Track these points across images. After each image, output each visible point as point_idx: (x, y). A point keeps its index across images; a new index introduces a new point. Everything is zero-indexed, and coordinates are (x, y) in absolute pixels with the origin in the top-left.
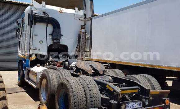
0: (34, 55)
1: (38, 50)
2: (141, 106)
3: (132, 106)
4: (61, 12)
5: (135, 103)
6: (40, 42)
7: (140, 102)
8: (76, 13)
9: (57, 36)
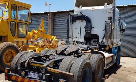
0: (76, 42)
1: (77, 38)
2: (39, 78)
3: (31, 76)
4: (93, 10)
5: (34, 74)
6: (78, 33)
7: (38, 75)
8: (105, 8)
9: (88, 28)
